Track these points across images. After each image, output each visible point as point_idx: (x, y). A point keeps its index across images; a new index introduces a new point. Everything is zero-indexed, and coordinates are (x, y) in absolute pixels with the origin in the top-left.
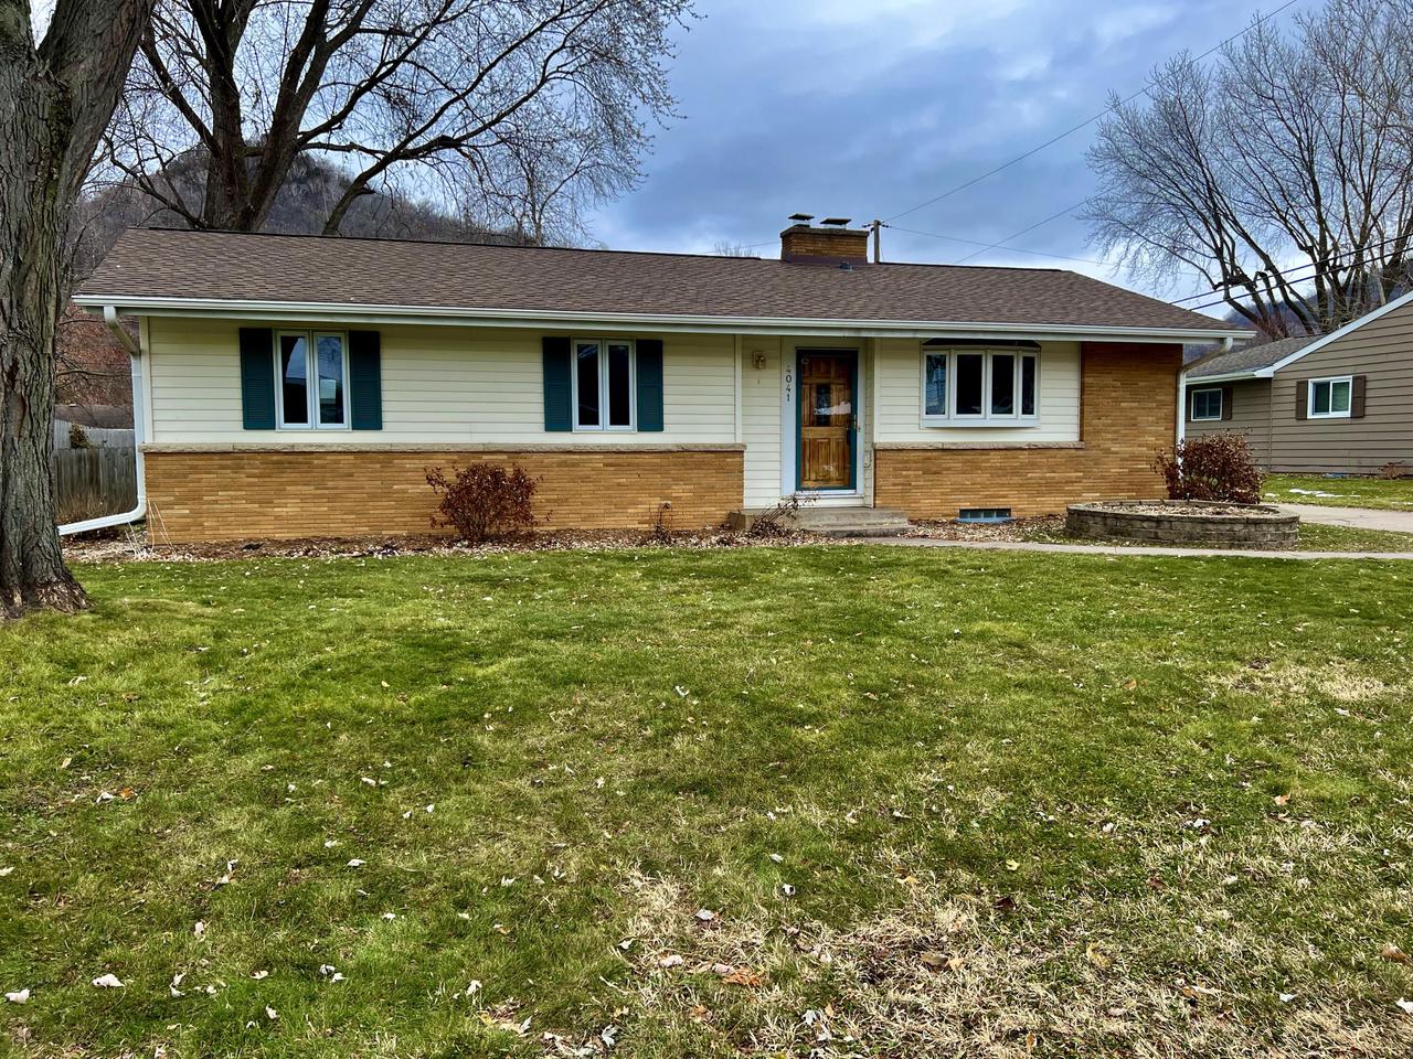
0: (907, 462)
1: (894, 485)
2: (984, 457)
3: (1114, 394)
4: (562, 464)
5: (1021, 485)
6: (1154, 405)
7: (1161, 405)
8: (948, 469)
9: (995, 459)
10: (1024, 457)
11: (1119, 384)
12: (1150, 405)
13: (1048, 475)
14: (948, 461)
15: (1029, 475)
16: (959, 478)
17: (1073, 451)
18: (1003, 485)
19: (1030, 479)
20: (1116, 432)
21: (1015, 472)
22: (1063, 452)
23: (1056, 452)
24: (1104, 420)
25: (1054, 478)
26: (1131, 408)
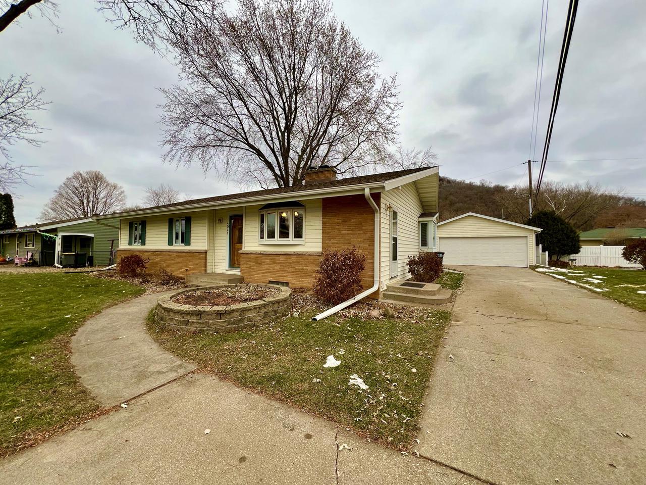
0: (250, 258)
1: (246, 268)
2: (277, 258)
3: (337, 227)
4: (169, 255)
5: (293, 272)
6: (362, 232)
7: (365, 232)
8: (264, 262)
9: (282, 258)
10: (294, 258)
11: (340, 221)
12: (359, 232)
13: (305, 268)
14: (264, 259)
15: (296, 267)
16: (267, 267)
17: (317, 257)
18: (285, 271)
19: (297, 269)
20: (338, 247)
21: (290, 265)
22: (312, 257)
23: (308, 257)
24: (332, 241)
25: (308, 269)
26: (348, 234)
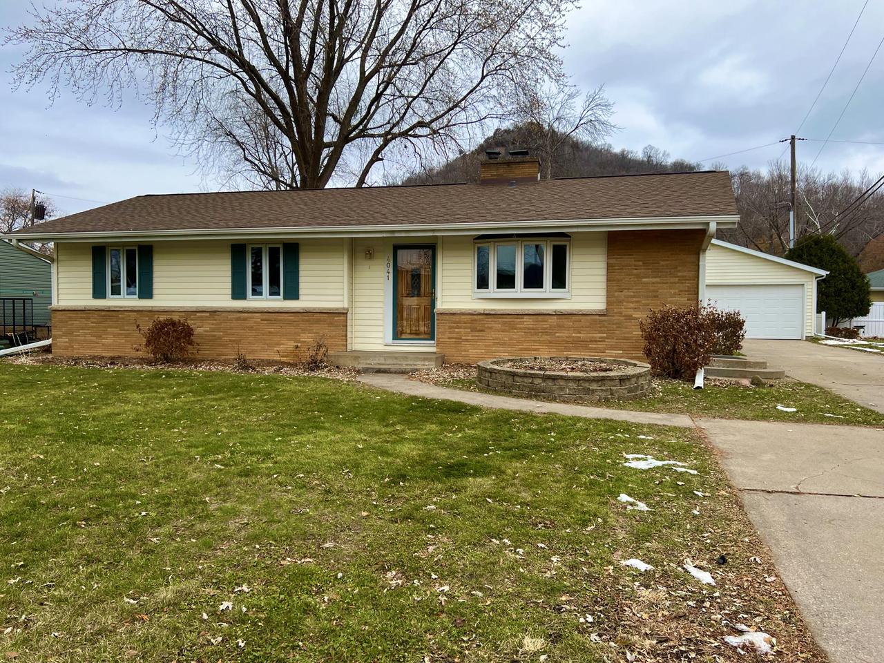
0: (459, 322)
1: (449, 338)
2: (519, 320)
3: (635, 272)
5: (550, 342)
6: (677, 280)
7: (683, 280)
8: (491, 328)
9: (528, 322)
10: (553, 321)
11: (641, 263)
12: (672, 280)
13: (574, 335)
14: (490, 322)
15: (557, 334)
16: (500, 335)
17: (598, 317)
18: (535, 341)
19: (558, 337)
20: (637, 302)
21: (545, 332)
22: (589, 318)
23: (580, 317)
24: (625, 293)
25: (580, 337)
26: (653, 283)
